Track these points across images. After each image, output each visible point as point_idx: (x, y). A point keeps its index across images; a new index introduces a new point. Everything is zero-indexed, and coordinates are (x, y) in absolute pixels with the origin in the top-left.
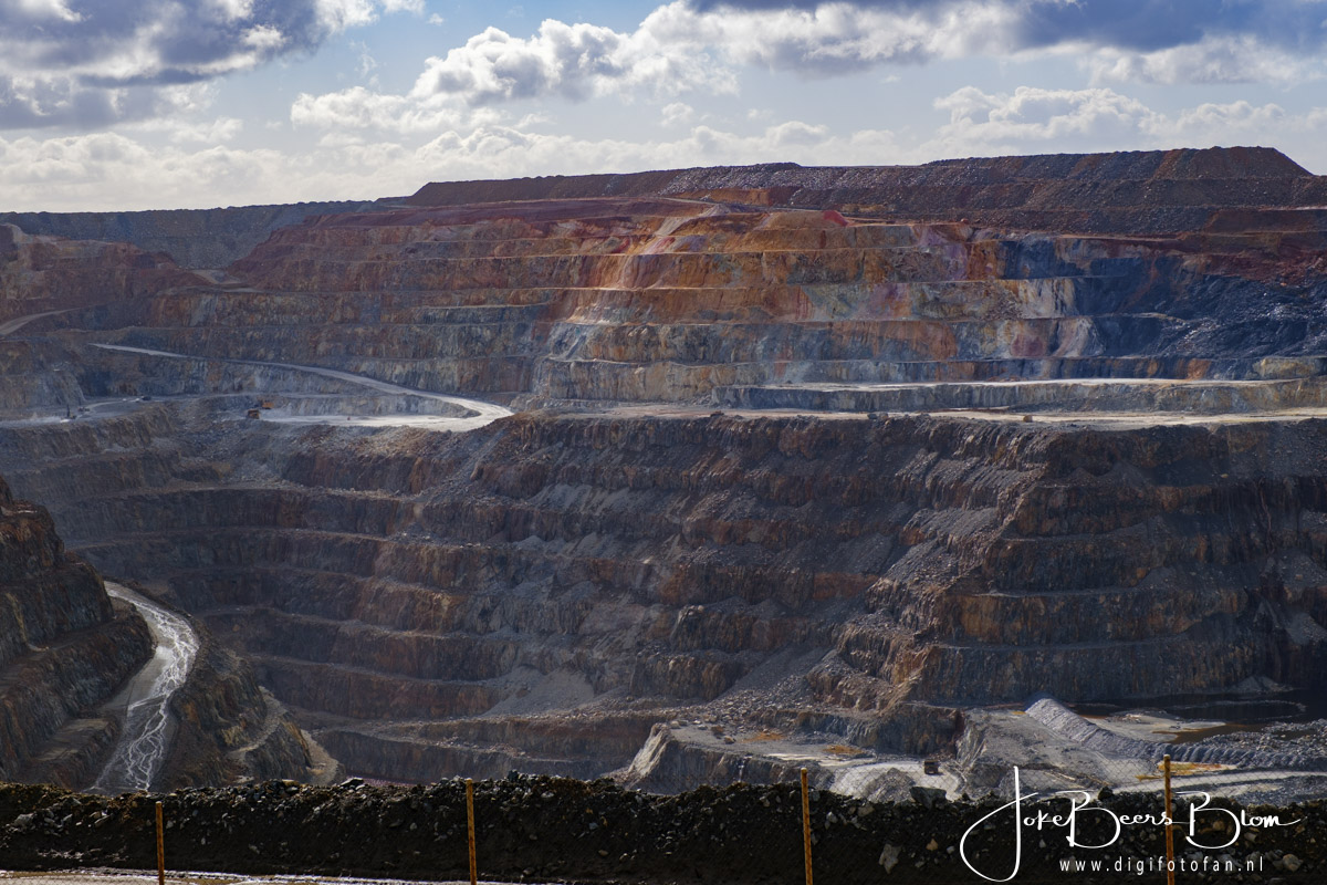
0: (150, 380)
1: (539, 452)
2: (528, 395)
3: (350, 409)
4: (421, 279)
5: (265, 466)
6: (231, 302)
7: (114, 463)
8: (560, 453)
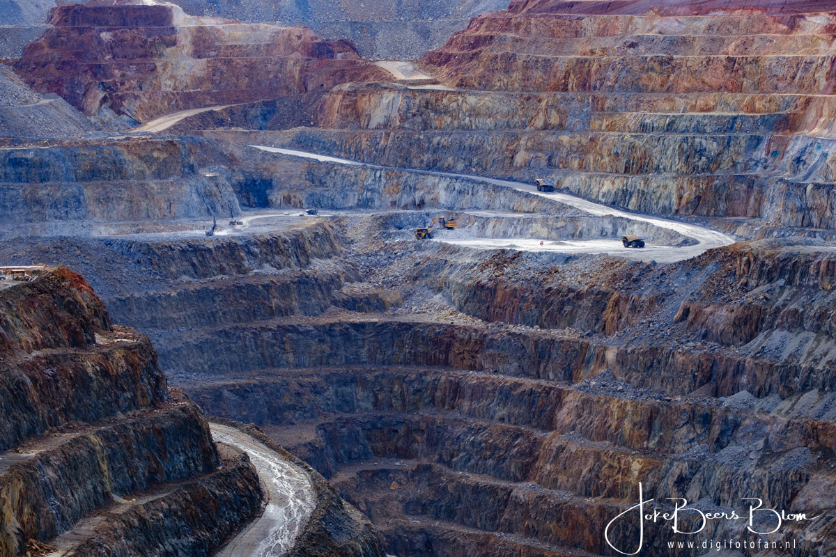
0: (319, 190)
1: (756, 291)
2: (757, 221)
3: (544, 232)
4: (640, 78)
5: (439, 295)
6: (417, 101)
7: (264, 286)
8: (781, 293)
